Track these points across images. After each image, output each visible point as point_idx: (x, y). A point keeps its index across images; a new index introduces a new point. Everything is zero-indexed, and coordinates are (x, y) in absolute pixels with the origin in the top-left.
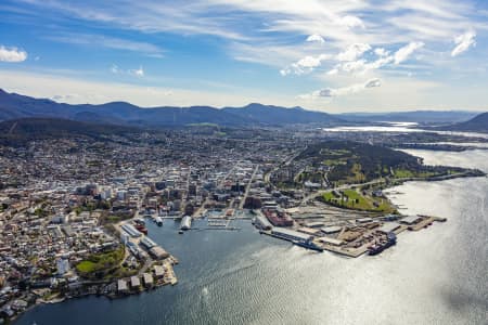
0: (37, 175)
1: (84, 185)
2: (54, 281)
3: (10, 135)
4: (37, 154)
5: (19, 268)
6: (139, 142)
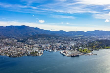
0: (36, 43)
1: (41, 45)
4: (38, 40)
5: (25, 52)
6: (58, 39)
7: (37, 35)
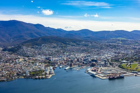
0: (39, 54)
1: (48, 57)
2: (24, 75)
3: (38, 42)
4: (43, 48)
5: (19, 72)
6: (79, 45)
7: (39, 38)
